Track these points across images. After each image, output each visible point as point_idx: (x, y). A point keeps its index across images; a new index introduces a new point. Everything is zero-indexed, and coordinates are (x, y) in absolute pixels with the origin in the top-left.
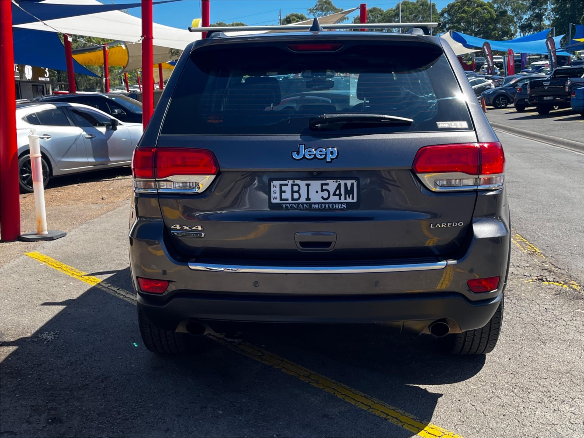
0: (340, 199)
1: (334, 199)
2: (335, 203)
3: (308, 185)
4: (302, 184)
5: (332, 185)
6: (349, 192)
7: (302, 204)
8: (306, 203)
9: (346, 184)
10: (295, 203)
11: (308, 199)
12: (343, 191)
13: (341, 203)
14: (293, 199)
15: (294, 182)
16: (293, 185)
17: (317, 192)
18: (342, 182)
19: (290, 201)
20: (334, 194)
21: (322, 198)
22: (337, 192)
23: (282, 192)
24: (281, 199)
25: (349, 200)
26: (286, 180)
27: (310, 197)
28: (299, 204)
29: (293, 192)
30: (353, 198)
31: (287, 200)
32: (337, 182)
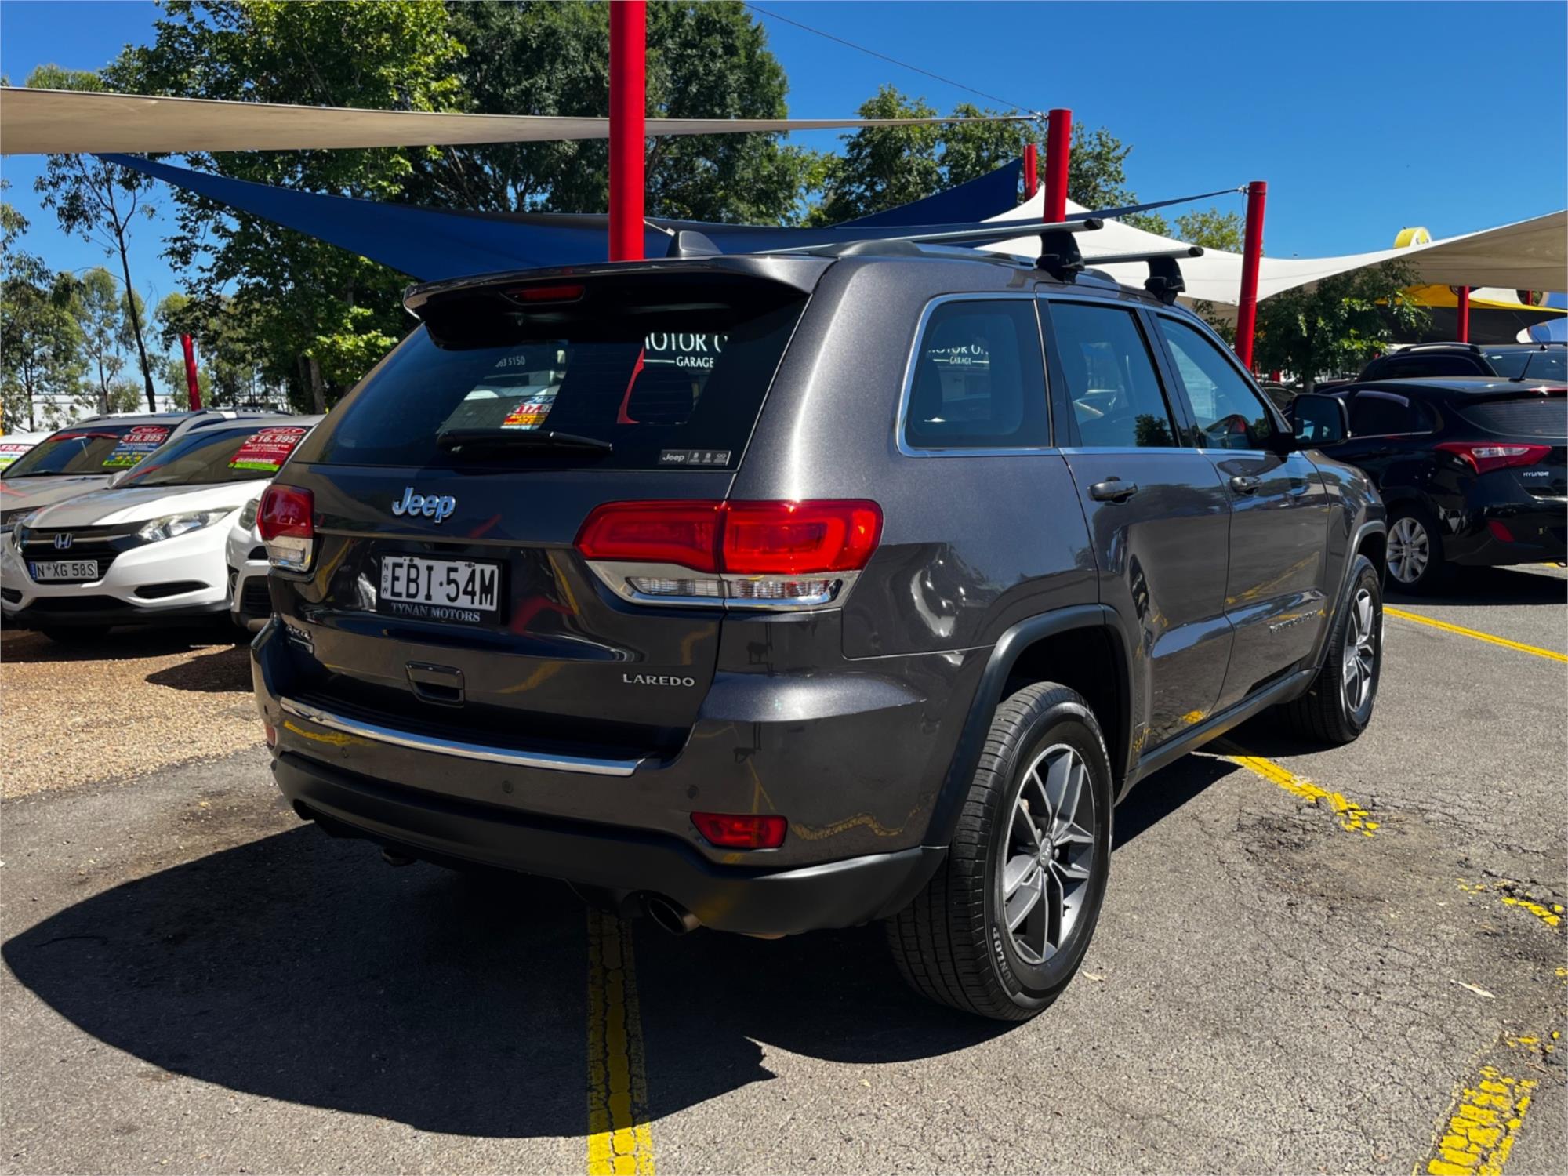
0: (473, 602)
1: (464, 601)
2: (464, 610)
3: (430, 569)
4: (422, 564)
5: (463, 571)
6: (486, 590)
7: (419, 604)
8: (424, 605)
9: (482, 572)
10: (409, 603)
11: (428, 597)
12: (477, 588)
13: (473, 611)
14: (409, 595)
15: (411, 560)
16: (410, 566)
17: (441, 584)
18: (478, 567)
19: (404, 598)
20: (466, 592)
21: (448, 596)
22: (470, 589)
23: (395, 579)
24: (394, 594)
25: (486, 606)
26: (401, 556)
27: (432, 593)
28: (414, 604)
29: (409, 580)
30: (491, 604)
31: (400, 595)
32: (469, 566)
